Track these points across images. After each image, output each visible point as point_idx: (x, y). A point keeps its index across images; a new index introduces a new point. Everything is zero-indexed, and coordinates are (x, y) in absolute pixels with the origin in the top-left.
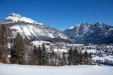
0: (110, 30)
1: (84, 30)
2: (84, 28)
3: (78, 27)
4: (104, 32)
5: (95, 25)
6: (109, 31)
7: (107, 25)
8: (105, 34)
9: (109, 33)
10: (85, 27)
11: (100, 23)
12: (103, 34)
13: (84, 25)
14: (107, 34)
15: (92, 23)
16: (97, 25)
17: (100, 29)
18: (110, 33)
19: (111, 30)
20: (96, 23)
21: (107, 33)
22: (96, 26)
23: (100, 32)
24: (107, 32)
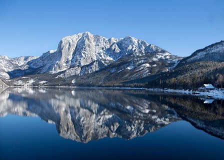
0: (157, 57)
1: (84, 53)
2: (87, 48)
3: (70, 44)
4: (140, 62)
5: (120, 44)
6: (154, 59)
7: (150, 45)
8: (142, 68)
9: (155, 65)
10: (89, 46)
11: (133, 38)
12: (135, 68)
13: (88, 39)
14: (148, 68)
15: (113, 39)
16: (124, 43)
17: (132, 53)
18: (158, 64)
19: (159, 57)
20: (124, 40)
21: (148, 65)
22: (123, 45)
23: (130, 63)
24: (150, 63)
